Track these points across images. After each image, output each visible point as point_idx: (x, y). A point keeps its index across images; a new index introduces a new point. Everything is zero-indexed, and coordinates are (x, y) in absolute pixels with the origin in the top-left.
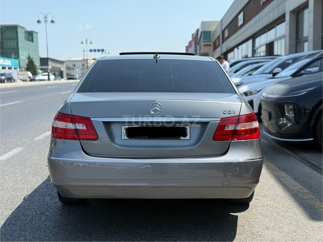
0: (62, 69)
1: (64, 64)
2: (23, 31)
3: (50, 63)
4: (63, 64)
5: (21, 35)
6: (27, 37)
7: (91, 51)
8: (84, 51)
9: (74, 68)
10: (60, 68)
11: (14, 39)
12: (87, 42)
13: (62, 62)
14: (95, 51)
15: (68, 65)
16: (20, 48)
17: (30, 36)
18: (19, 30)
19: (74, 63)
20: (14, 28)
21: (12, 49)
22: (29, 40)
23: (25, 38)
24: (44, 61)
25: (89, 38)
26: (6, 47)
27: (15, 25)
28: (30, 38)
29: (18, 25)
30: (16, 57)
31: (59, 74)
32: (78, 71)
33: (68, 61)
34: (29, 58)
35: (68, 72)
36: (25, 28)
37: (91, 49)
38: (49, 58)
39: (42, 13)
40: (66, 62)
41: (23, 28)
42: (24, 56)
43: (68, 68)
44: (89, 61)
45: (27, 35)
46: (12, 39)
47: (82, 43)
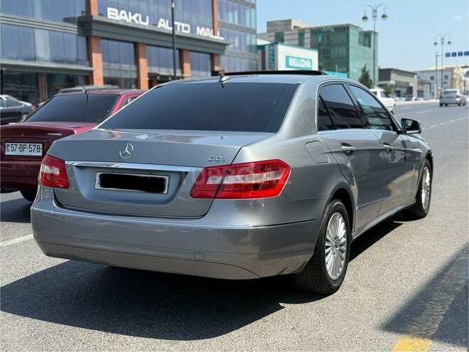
0: (411, 84)
1: (416, 77)
2: (357, 32)
3: (393, 76)
4: (413, 77)
5: (354, 38)
6: (362, 40)
7: (448, 55)
8: (437, 56)
9: (431, 81)
10: (408, 83)
11: (344, 44)
12: (442, 43)
13: (411, 74)
14: (454, 55)
15: (422, 78)
16: (351, 57)
17: (367, 38)
18: (351, 31)
19: (432, 74)
20: (344, 29)
21: (341, 59)
22: (364, 45)
23: (360, 42)
24: (385, 74)
25: (446, 35)
26: (332, 57)
27: (346, 25)
28: (367, 40)
29: (350, 25)
30: (345, 69)
31: (407, 91)
32: (437, 87)
33: (422, 72)
34: (364, 71)
35: (420, 88)
36: (361, 28)
37: (448, 52)
38: (392, 69)
39: (370, 6)
40: (419, 73)
41: (357, 27)
42: (355, 68)
43: (421, 83)
44: (455, 71)
45: (362, 38)
46: (340, 45)
47: (436, 43)
